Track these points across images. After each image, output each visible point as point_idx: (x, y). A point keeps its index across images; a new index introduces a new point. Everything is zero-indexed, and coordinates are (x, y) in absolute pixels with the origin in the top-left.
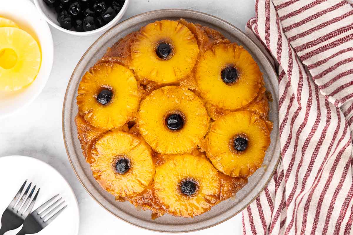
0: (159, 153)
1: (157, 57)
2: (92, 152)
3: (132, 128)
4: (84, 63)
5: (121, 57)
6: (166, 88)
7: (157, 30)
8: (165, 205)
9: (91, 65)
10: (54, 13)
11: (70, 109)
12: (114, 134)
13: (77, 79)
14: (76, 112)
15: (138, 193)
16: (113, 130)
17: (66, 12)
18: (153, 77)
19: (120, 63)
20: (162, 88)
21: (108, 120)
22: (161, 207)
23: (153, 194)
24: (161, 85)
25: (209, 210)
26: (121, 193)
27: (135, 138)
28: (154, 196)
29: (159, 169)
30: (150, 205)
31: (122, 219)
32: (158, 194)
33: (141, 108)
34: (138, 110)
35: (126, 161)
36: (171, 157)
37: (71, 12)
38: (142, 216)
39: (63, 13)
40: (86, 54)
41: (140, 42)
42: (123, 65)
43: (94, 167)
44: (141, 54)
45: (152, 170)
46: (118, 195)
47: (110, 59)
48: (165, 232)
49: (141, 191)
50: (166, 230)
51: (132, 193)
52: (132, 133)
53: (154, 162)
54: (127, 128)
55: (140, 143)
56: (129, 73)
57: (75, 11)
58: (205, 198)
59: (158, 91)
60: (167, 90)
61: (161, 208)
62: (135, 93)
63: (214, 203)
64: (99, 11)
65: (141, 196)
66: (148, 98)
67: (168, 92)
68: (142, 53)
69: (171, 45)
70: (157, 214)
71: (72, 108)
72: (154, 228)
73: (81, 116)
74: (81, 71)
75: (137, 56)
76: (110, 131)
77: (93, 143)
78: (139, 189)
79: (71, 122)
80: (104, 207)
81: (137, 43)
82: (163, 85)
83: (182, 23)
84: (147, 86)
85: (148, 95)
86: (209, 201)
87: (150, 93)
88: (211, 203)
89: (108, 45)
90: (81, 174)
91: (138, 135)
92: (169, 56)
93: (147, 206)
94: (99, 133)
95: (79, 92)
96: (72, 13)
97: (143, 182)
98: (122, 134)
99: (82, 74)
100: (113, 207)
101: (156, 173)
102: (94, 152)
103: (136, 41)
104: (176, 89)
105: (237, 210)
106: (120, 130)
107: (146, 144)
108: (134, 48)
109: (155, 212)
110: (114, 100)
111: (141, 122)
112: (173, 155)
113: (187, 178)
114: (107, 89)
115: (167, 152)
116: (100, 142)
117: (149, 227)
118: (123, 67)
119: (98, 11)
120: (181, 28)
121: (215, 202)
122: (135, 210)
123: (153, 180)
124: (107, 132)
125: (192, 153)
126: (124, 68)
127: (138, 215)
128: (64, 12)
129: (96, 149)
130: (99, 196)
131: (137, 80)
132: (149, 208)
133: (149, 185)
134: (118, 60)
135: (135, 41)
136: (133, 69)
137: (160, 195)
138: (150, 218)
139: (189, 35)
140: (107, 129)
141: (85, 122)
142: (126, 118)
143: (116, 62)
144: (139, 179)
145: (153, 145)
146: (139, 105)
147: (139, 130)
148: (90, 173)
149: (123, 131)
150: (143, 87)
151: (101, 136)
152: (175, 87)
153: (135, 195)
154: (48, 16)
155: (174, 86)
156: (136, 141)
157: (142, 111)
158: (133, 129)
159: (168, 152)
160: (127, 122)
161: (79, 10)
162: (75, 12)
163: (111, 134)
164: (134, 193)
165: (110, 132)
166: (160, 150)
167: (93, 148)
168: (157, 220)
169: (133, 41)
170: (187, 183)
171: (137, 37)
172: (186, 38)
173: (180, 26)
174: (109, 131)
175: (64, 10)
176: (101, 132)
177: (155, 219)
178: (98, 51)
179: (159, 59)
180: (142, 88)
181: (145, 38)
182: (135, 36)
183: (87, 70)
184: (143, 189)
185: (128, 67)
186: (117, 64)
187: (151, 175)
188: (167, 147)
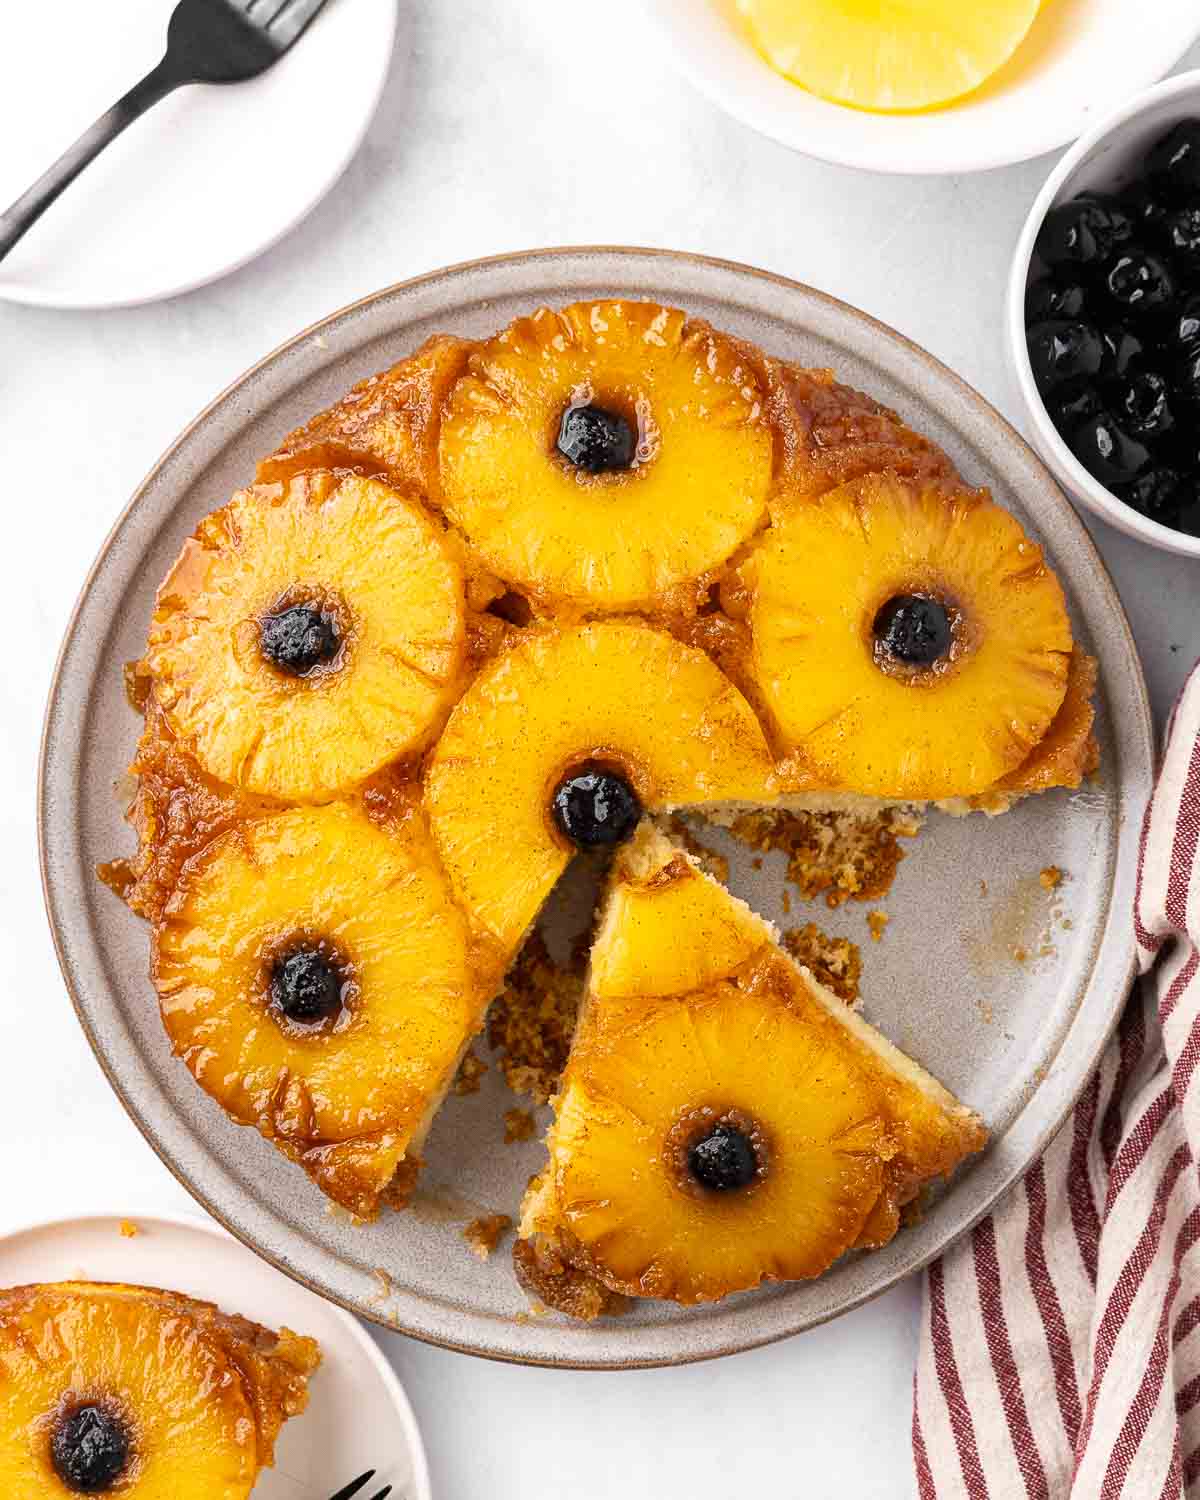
0: (422, 787)
1: (873, 614)
2: (315, 471)
3: (494, 619)
4: (721, 283)
5: (811, 444)
6: (740, 704)
7: (998, 563)
8: (186, 902)
9: (719, 322)
10: (1119, 178)
11: (480, 297)
12: (438, 547)
13: (634, 280)
14: (474, 329)
15: (197, 756)
16: (453, 533)
17: (1124, 236)
18: (770, 626)
19: (779, 450)
20: (733, 690)
21: (492, 496)
22: (172, 890)
23: (221, 829)
24: (749, 679)
25: (235, 1118)
26: (169, 679)
27: (455, 653)
28: (210, 837)
29: (344, 815)
30: (161, 836)
31: (49, 730)
32: (229, 849)
33: (602, 626)
34: (588, 618)
35: (329, 648)
36: (425, 847)
37: (1124, 262)
38: (94, 816)
39: (1118, 219)
40: (767, 279)
41: (912, 506)
42: (777, 470)
43: (245, 509)
44: (858, 532)
45: (333, 784)
46: (158, 669)
47: (782, 397)
48: (62, 950)
49: (212, 771)
50: (74, 952)
51: (191, 732)
52: (471, 630)
53: (370, 782)
54: (488, 595)
55: (437, 683)
56: (750, 511)
57: (1129, 281)
58: (287, 1077)
59: (715, 677)
60: (734, 716)
61: (165, 890)
62: (666, 576)
63: (278, 1134)
64: (1129, 400)
65: (192, 775)
66: (661, 640)
67: (725, 721)
68: (865, 534)
69: (953, 659)
70: (133, 881)
71: (485, 305)
72: (60, 893)
73: (465, 365)
74: (676, 284)
75: (845, 518)
76: (446, 524)
77: (360, 463)
78: (218, 754)
79: (422, 322)
80: (76, 623)
81: (903, 493)
82: (748, 689)
83: (1072, 669)
84: (718, 614)
85: (678, 636)
86: (277, 1104)
87: (689, 643)
88: (272, 1119)
89: (846, 364)
90: (191, 457)
91: (474, 660)
92: (899, 661)
93: (153, 820)
94: (419, 475)
95: (575, 314)
96: (1117, 269)
97: (260, 765)
98: (449, 585)
99: (666, 294)
100: (90, 665)
101: (327, 808)
102: (318, 481)
103: (908, 485)
104: (752, 753)
105: (286, 1254)
106: (463, 567)
107: (445, 713)
108: (875, 489)
109: (140, 870)
110: (595, 487)
111: (537, 647)
112: (436, 854)
113: (351, 965)
114: (635, 436)
115: (439, 819)
116: (375, 491)
117: (57, 864)
118: (768, 473)
119: (1128, 396)
120: (1048, 674)
121: (283, 1137)
122: (114, 772)
123: (286, 806)
124: (434, 510)
125: (477, 942)
126: (762, 477)
127: (93, 799)
128: (1123, 226)
129: (334, 485)
130: (115, 580)
131: (729, 561)
132: (146, 837)
133: (256, 795)
134: (794, 439)
135: (907, 480)
136: (775, 524)
137: (225, 867)
138: (101, 855)
139: (1031, 724)
140: (451, 506)
141: (445, 390)
142: (536, 576)
143: (777, 433)
144: (267, 740)
145: (448, 747)
146: (615, 615)
147: (495, 655)
148: (211, 499)
149: (466, 583)
150: (708, 600)
151: (406, 490)
152: (761, 743)
153: (183, 747)
154: (1101, 146)
155: (763, 738)
156: (439, 663)
157: (594, 638)
158: (493, 626)
159: (442, 825)
160: (513, 588)
161: (1132, 299)
162: (1122, 284)
163: (429, 530)
164: (194, 740)
165: (439, 523)
166: (440, 784)
167: (338, 472)
168: (104, 892)
169: (906, 472)
170: (325, 971)
171: (928, 486)
172: (1010, 712)
173: (1058, 665)
174: (445, 518)
175: (1132, 226)
176: (424, 482)
177: (107, 883)
178: (802, 331)
179: (864, 623)
180: (702, 597)
181: (941, 518)
182: (934, 473)
183: (693, 312)
184: (224, 775)
185: (775, 491)
186: (767, 440)
187: (305, 788)
188: (463, 812)
